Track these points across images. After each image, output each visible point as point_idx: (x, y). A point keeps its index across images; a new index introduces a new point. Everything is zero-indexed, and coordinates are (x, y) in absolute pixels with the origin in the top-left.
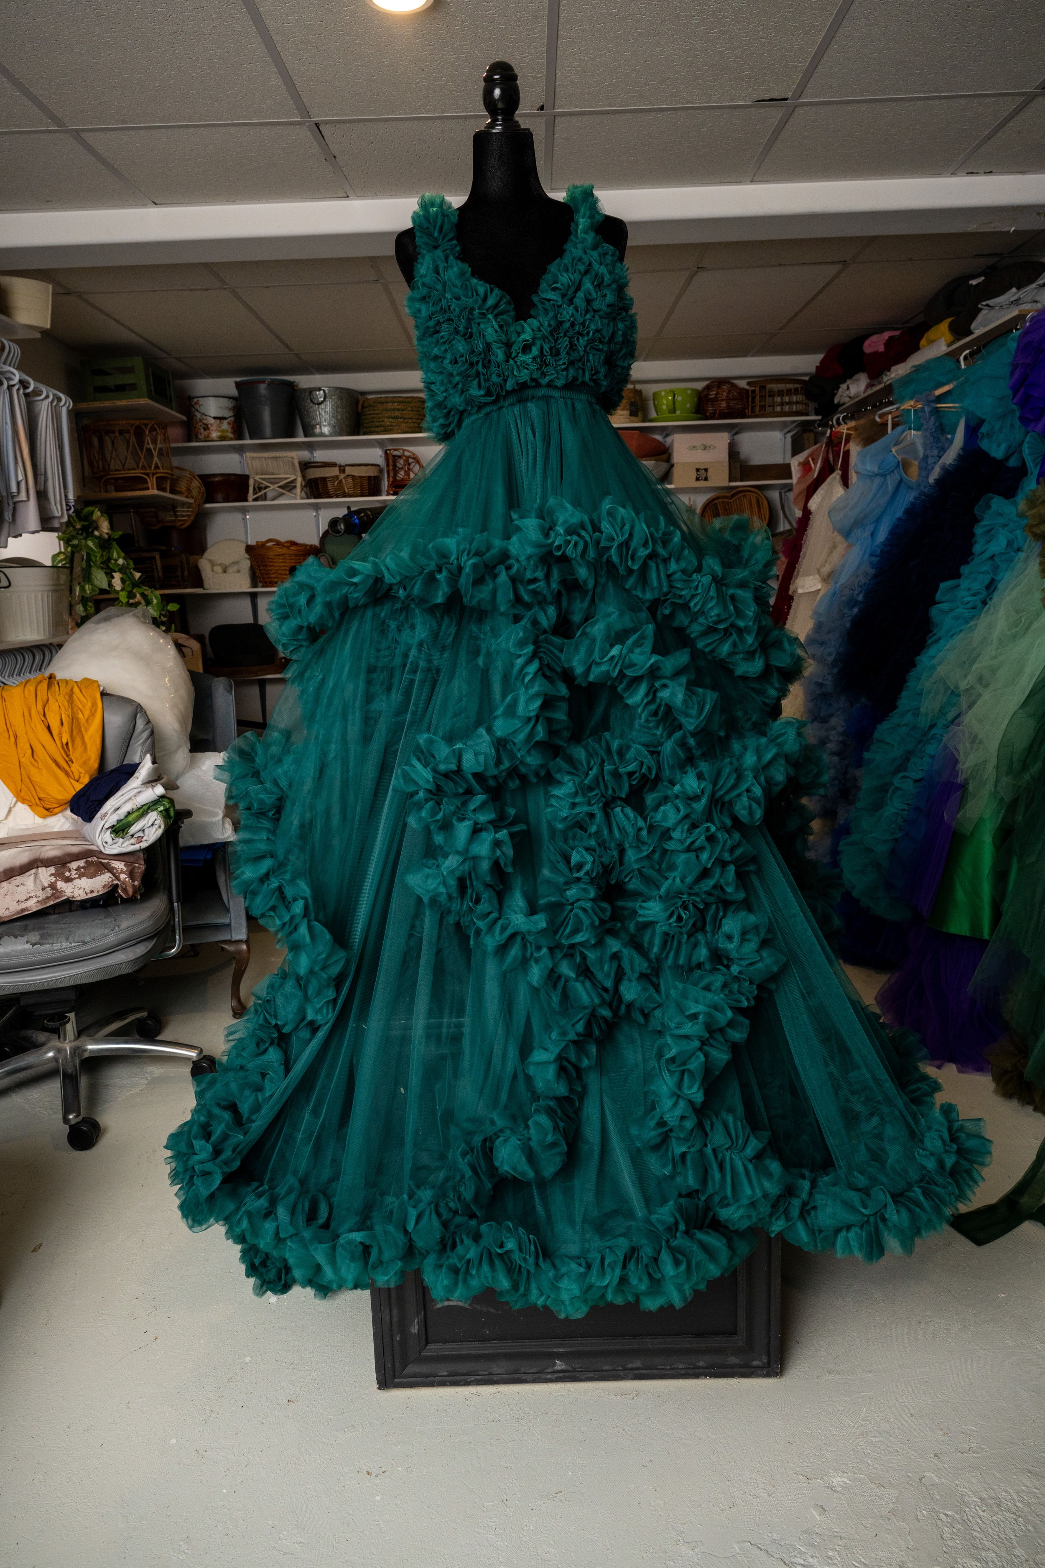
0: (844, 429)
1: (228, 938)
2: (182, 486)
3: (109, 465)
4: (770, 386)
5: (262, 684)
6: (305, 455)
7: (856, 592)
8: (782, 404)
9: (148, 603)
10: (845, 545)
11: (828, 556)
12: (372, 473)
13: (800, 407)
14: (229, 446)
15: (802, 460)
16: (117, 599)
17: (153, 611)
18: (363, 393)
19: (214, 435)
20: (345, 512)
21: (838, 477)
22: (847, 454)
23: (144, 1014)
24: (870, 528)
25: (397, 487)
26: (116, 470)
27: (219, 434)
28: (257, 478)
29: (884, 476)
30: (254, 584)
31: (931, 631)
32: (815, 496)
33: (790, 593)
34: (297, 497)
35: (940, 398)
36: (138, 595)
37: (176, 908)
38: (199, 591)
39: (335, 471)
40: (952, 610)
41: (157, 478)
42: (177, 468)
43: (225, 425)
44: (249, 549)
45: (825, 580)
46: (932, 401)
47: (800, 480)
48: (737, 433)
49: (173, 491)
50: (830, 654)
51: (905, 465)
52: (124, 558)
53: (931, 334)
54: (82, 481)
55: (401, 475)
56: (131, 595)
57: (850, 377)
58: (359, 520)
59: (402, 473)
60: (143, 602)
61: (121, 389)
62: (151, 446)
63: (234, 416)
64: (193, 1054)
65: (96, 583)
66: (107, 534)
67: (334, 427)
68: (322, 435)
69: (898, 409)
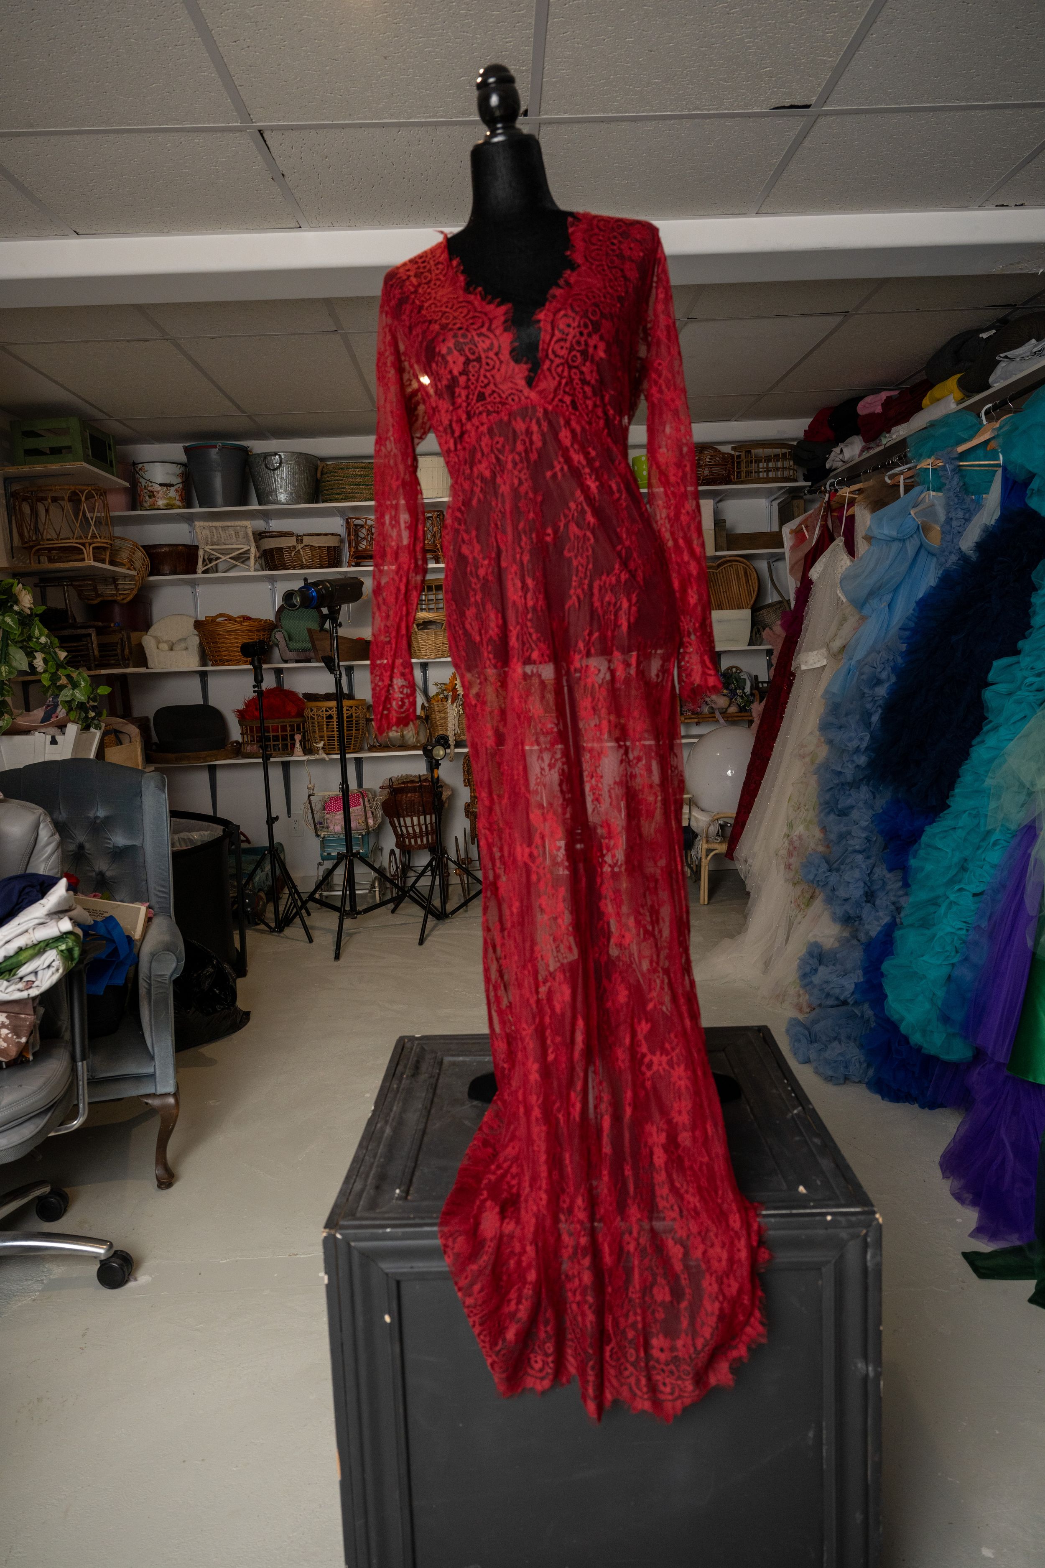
0: (845, 492)
1: (152, 1091)
2: (124, 556)
3: (42, 535)
4: (755, 451)
5: (212, 770)
6: (260, 524)
7: (879, 670)
8: (768, 471)
9: (75, 685)
10: (857, 617)
11: (838, 629)
12: (332, 542)
13: (786, 474)
14: (178, 514)
15: (794, 528)
16: (39, 681)
17: (80, 696)
18: (322, 459)
19: (161, 503)
20: (302, 584)
21: (842, 544)
22: (851, 519)
23: (47, 1189)
24: (888, 598)
25: (359, 558)
26: (48, 540)
27: (165, 502)
28: (207, 548)
29: (903, 541)
30: (204, 663)
31: (987, 718)
32: (816, 564)
33: (792, 669)
34: (251, 570)
35: (963, 456)
36: (63, 678)
37: (80, 1068)
38: (142, 670)
39: (292, 541)
40: (1010, 694)
41: (94, 548)
42: (119, 538)
43: (172, 493)
44: (198, 625)
45: (836, 655)
46: (954, 459)
47: (794, 548)
48: (720, 501)
49: (112, 563)
50: (851, 739)
51: (925, 529)
52: (47, 636)
53: (936, 391)
54: (12, 552)
55: (364, 545)
56: (54, 678)
57: (843, 441)
58: (318, 592)
59: (365, 543)
60: (70, 686)
61: (56, 451)
62: (88, 515)
63: (182, 483)
64: (100, 1250)
65: (15, 664)
66: (30, 609)
67: (291, 494)
68: (278, 502)
69: (909, 469)
